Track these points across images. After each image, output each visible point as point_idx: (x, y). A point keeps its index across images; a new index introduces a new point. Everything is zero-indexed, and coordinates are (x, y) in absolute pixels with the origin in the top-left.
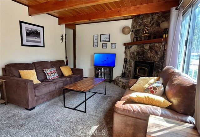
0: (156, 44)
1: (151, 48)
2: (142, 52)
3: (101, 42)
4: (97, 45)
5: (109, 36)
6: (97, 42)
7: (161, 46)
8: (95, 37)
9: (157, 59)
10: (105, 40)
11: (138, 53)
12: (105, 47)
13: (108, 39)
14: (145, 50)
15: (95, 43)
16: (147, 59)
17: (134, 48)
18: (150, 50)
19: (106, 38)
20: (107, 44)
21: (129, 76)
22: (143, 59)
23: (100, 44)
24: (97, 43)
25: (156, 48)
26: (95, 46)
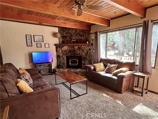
0: (82, 46)
1: (79, 48)
2: (73, 50)
3: (34, 42)
4: (31, 44)
5: (42, 38)
6: (31, 41)
7: (85, 47)
8: (27, 37)
9: (84, 54)
10: (38, 40)
11: (70, 51)
12: (39, 46)
13: (41, 40)
14: (75, 49)
15: (28, 42)
16: (77, 54)
17: (65, 48)
18: (79, 50)
19: (39, 39)
20: (41, 44)
21: (64, 66)
22: (74, 55)
23: (34, 44)
24: (31, 43)
25: (82, 48)
26: (28, 45)
